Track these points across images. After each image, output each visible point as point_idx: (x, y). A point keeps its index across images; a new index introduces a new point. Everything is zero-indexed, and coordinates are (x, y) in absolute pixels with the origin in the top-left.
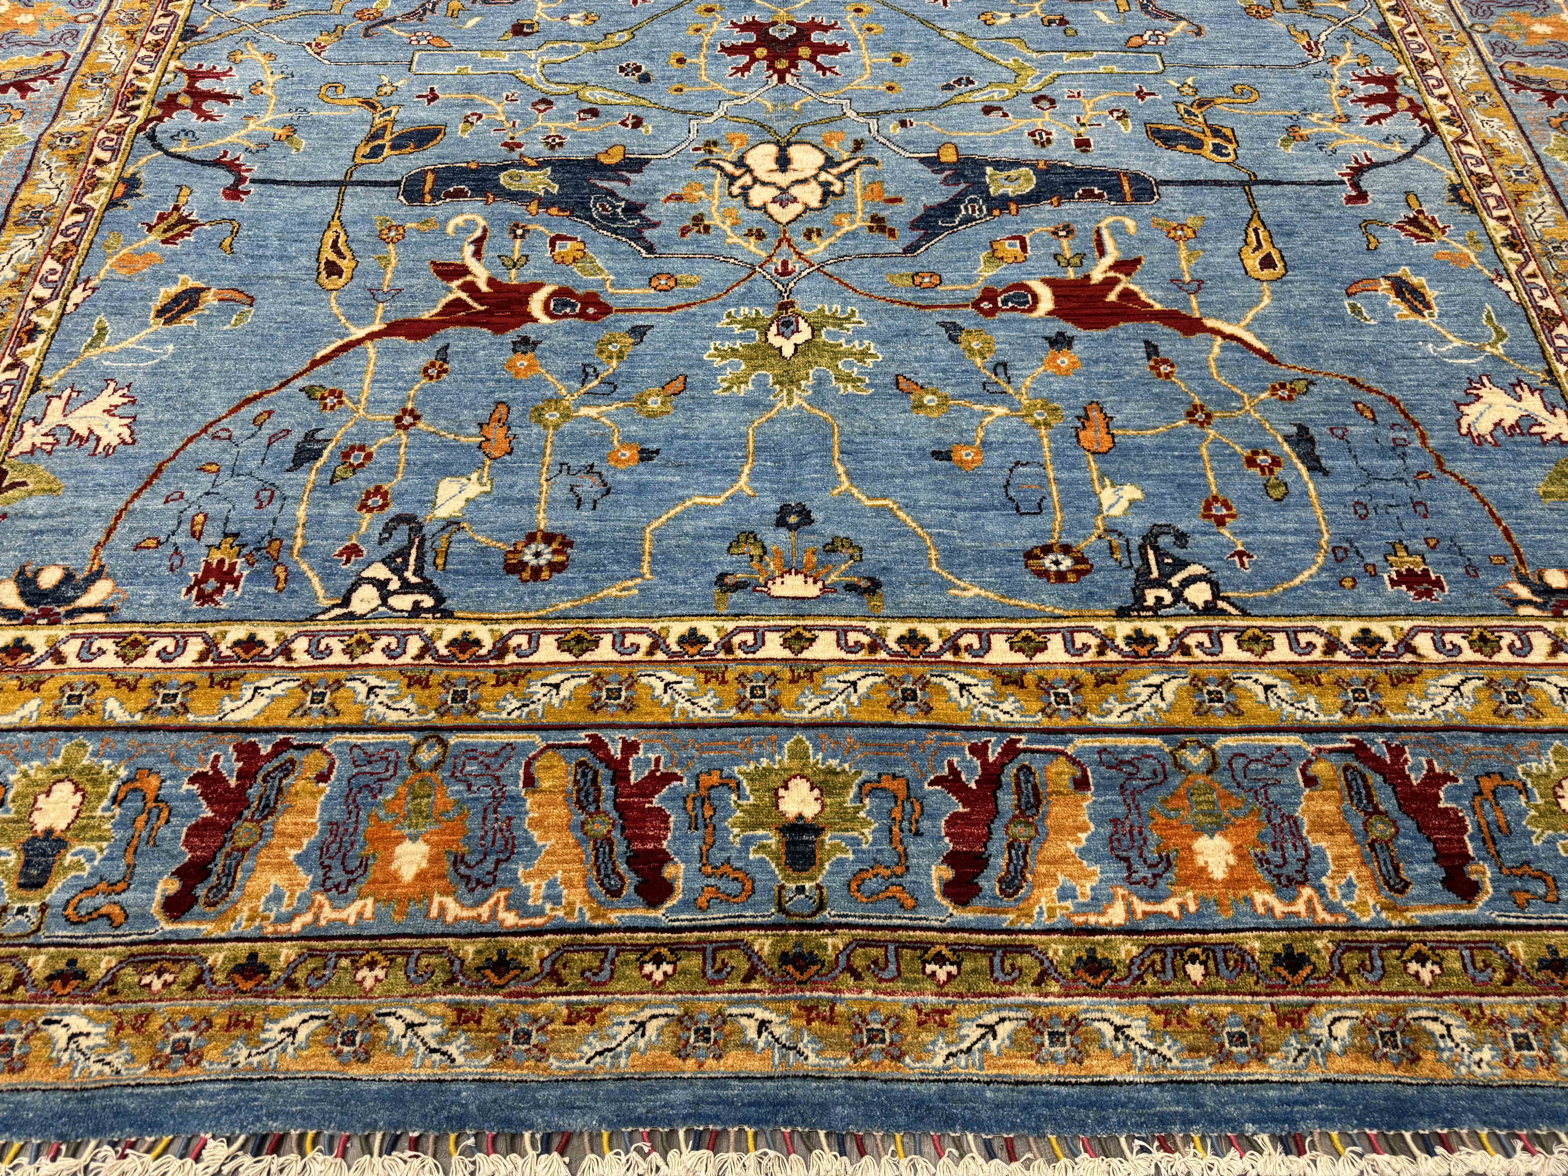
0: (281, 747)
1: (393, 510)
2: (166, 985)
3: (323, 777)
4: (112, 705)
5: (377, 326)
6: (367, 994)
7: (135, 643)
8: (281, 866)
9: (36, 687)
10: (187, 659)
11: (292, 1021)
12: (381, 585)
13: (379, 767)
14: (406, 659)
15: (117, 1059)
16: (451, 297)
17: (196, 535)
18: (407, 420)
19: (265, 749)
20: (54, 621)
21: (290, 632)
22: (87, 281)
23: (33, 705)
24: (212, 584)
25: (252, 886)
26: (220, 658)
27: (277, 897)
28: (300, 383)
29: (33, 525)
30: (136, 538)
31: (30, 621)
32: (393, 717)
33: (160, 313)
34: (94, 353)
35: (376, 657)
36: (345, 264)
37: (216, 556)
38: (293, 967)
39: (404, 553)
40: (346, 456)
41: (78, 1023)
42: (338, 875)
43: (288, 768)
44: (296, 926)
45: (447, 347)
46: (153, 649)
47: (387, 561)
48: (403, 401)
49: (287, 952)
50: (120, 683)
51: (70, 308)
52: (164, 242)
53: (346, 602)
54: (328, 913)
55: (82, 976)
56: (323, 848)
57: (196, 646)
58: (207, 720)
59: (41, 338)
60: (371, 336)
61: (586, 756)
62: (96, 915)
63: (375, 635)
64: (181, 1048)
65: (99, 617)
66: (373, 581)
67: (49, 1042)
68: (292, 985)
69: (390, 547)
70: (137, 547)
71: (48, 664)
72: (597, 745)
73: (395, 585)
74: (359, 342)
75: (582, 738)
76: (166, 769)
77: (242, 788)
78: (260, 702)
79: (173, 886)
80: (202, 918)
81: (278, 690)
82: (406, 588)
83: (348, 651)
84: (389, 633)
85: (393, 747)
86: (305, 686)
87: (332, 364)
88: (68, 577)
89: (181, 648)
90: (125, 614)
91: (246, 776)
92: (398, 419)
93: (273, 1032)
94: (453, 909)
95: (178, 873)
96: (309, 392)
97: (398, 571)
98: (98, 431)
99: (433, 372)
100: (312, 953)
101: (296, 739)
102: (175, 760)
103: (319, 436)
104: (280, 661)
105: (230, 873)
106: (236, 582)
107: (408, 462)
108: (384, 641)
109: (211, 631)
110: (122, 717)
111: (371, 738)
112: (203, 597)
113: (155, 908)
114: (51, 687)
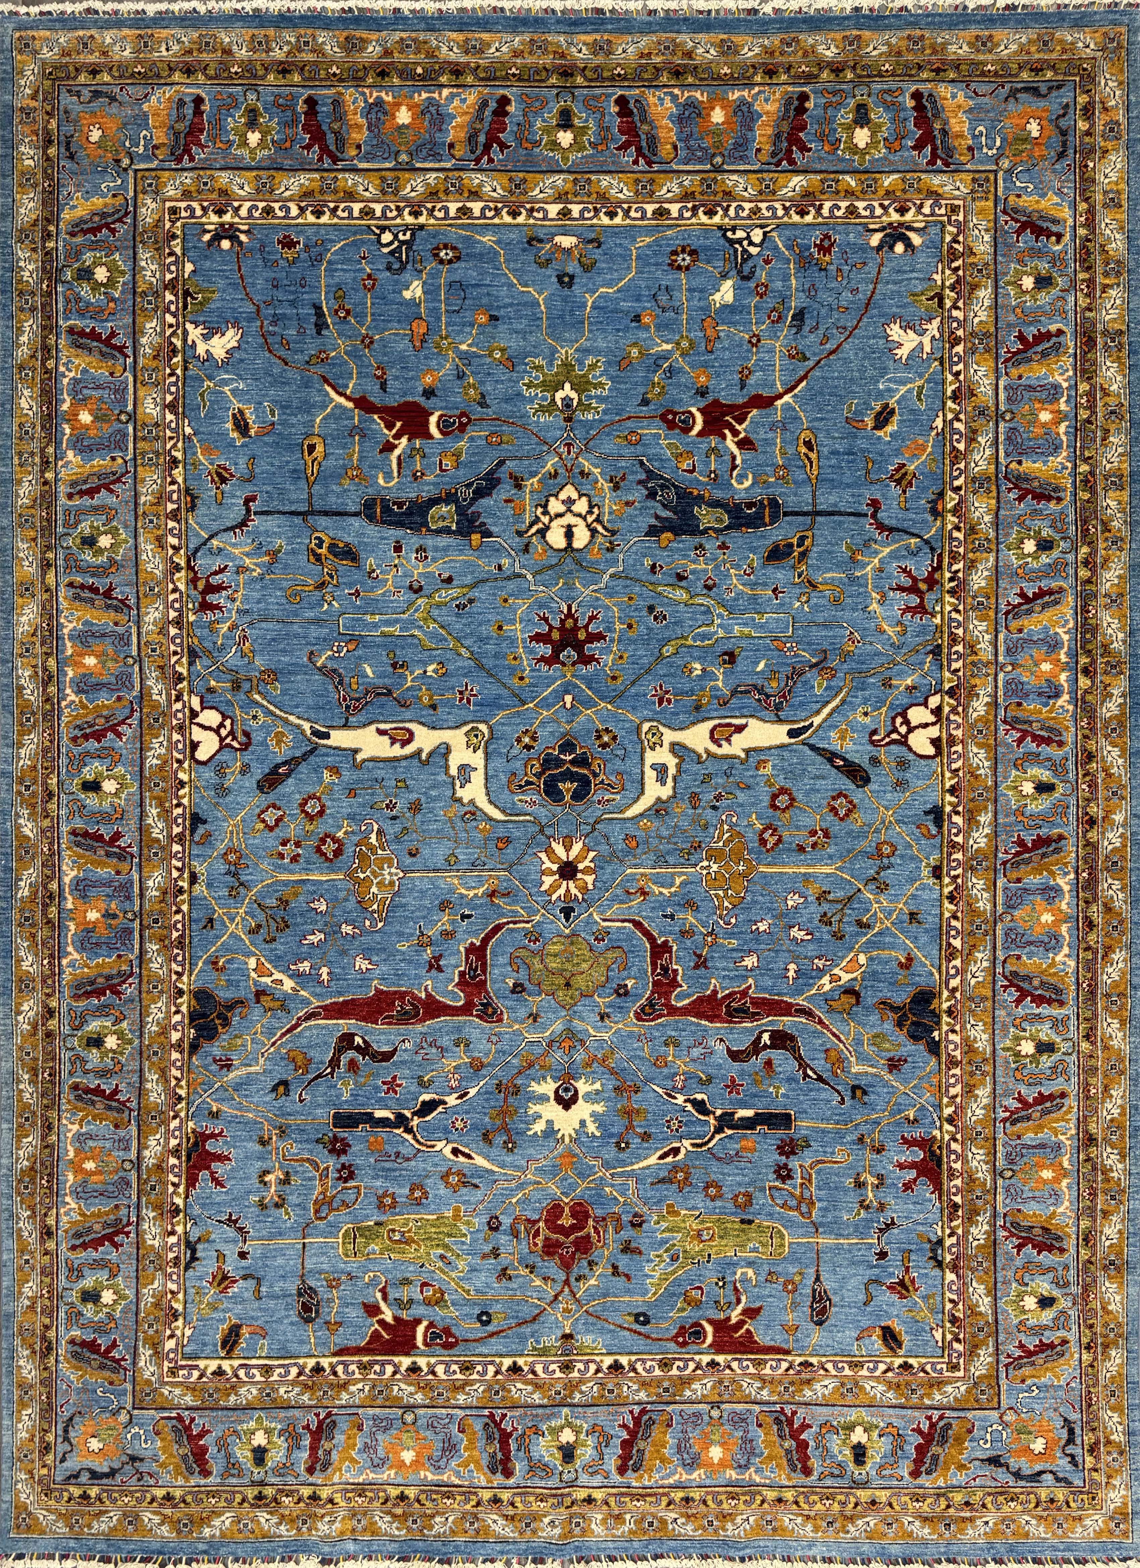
0: (778, 164)
1: (752, 285)
2: (800, 67)
3: (759, 150)
4: (853, 183)
5: (779, 403)
6: (725, 64)
7: (852, 213)
8: (767, 113)
9: (888, 193)
10: (827, 205)
11: (750, 54)
12: (751, 243)
13: (737, 154)
14: (734, 205)
15: (811, 41)
16: (744, 426)
17: (839, 270)
18: (754, 340)
19: (784, 162)
20: (890, 224)
21: (786, 219)
22: (938, 434)
23: (886, 184)
24: (826, 244)
25: (777, 105)
26: (813, 205)
27: (767, 100)
28: (811, 363)
29: (915, 275)
30: (867, 269)
31: (901, 224)
32: (735, 177)
33: (892, 412)
34: (920, 383)
35: (747, 206)
36: (804, 450)
37: (827, 258)
38: (755, 74)
39: (744, 260)
40: (780, 317)
41: (828, 53)
42: (745, 109)
43: (774, 154)
44: (757, 89)
45: (742, 388)
46: (843, 211)
47: (750, 256)
48: (757, 352)
49: (758, 79)
50: (853, 194)
51: (940, 414)
52: (904, 465)
53: (765, 234)
54: (746, 93)
55: (832, 71)
56: (752, 120)
57: (825, 212)
58: (812, 176)
59: (949, 393)
60: (780, 396)
61: (654, 158)
62: (834, 93)
63: (749, 217)
64: (789, 45)
65: (872, 227)
66: (755, 245)
67: (837, 47)
68: (753, 67)
69: (750, 263)
70: (865, 263)
71: (886, 203)
72: (649, 163)
73: (745, 243)
74: (787, 392)
75: (656, 167)
76: (823, 154)
77: (790, 145)
78: (791, 184)
79: (807, 105)
80: (793, 92)
81: (785, 191)
82: (740, 241)
83: (760, 209)
84: (743, 218)
85: (733, 163)
86: (774, 193)
87: (797, 377)
88: (891, 248)
89: (831, 211)
90: (860, 228)
91: (789, 152)
92: (759, 341)
93: (757, 50)
94: (698, 95)
95: (806, 110)
96: (806, 359)
97: (745, 251)
98: (901, 332)
99: (746, 372)
100: (748, 78)
101: (773, 168)
102: (820, 158)
103: (794, 330)
104: (788, 204)
105: (787, 111)
106: (816, 245)
107: (750, 313)
108: (745, 214)
109: (820, 220)
110: (847, 178)
111: (742, 168)
112: (827, 237)
113: (812, 96)
114: (881, 192)
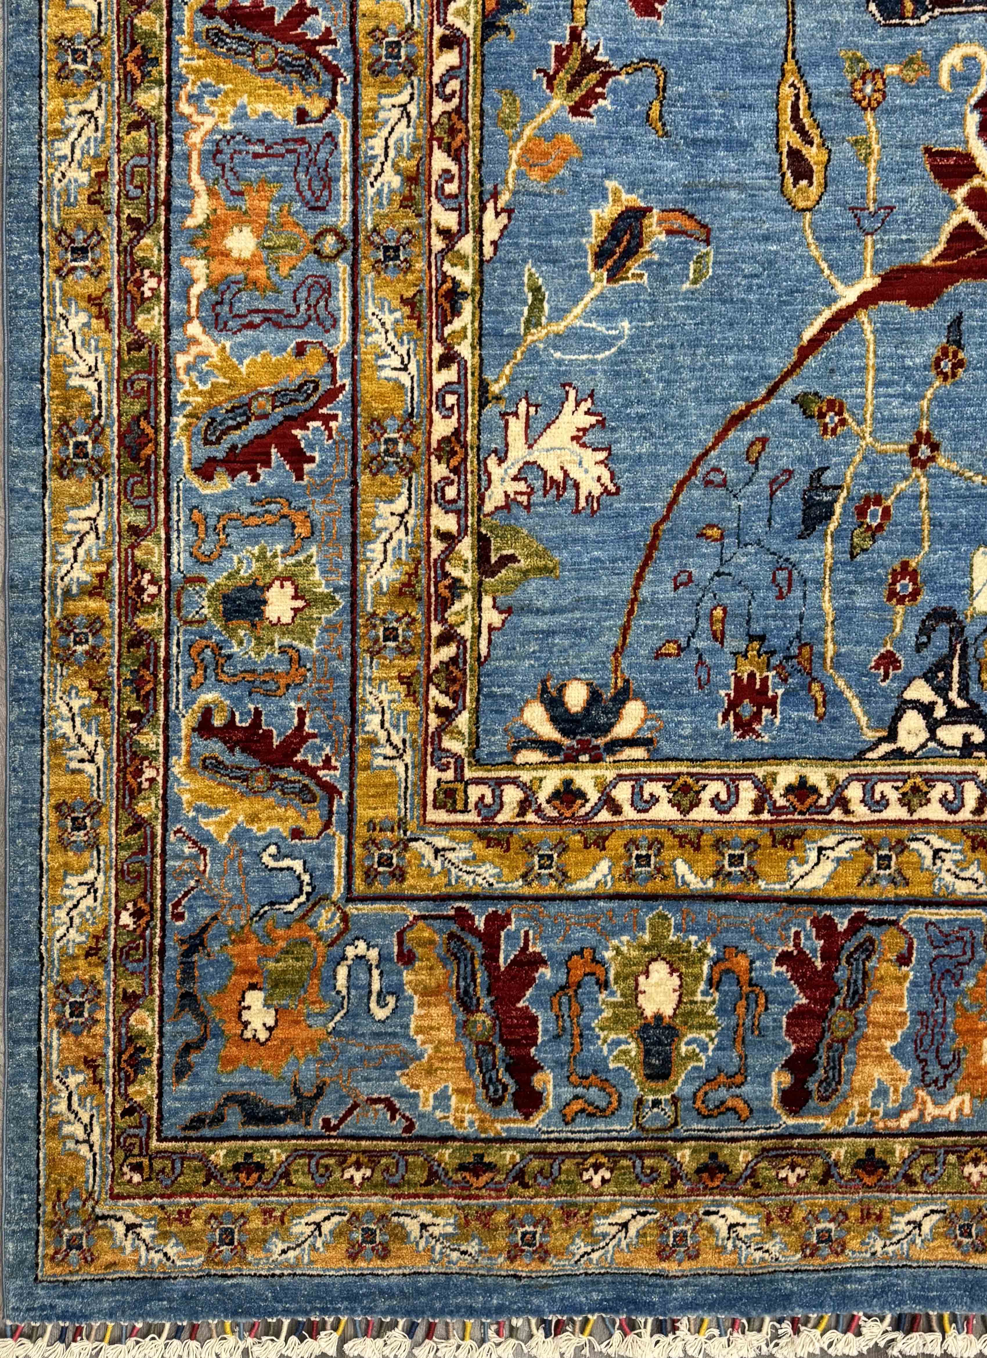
0: (858, 922)
1: (927, 600)
2: (800, 1179)
3: (903, 960)
4: (681, 867)
5: (869, 283)
6: (975, 1189)
7: (686, 789)
8: (880, 1059)
9: (600, 843)
10: (742, 812)
11: (916, 1214)
12: (926, 710)
13: (956, 948)
14: (965, 814)
15: (774, 1247)
16: (956, 220)
17: (718, 637)
18: (924, 451)
19: (843, 925)
20: (596, 760)
21: (842, 774)
22: (495, 195)
23: (604, 866)
24: (747, 708)
25: (858, 1080)
26: (776, 810)
27: (882, 1092)
28: (791, 388)
29: (542, 623)
30: (654, 640)
31: (571, 758)
32: (963, 888)
33: (601, 257)
34: (538, 334)
35: (935, 811)
36: (813, 154)
37: (745, 669)
38: (908, 1162)
39: (943, 665)
40: (862, 512)
41: (734, 1215)
42: (935, 1071)
43: (868, 948)
44: (904, 1122)
45: (958, 320)
46: (706, 796)
48: (917, 418)
49: (901, 1149)
50: (682, 840)
51: (488, 251)
52: (575, 110)
53: (892, 736)
54: (932, 1110)
55: (725, 1169)
56: (918, 1041)
57: (748, 792)
58: (778, 888)
59: (467, 307)
60: (866, 300)
62: (722, 1109)
63: (930, 780)
64: (825, 1237)
65: (639, 753)
66: (917, 705)
67: (712, 1230)
68: (910, 1181)
69: (930, 656)
70: (658, 655)
71: (604, 816)
73: (940, 712)
74: (850, 311)
76: (752, 948)
77: (828, 971)
78: (827, 867)
79: (786, 1079)
80: (819, 1113)
81: (842, 851)
82: (954, 716)
83: (904, 801)
84: (944, 777)
85: (966, 925)
86: (870, 845)
87: (822, 353)
88: (594, 697)
89: (734, 794)
90: (667, 748)
91: (829, 955)
92: (913, 450)
93: (901, 1224)
95: (789, 1065)
96: (802, 401)
97: (942, 690)
98: (575, 473)
99: (947, 366)
100: (924, 1150)
101: (872, 913)
102: (758, 936)
103: (828, 478)
104: (837, 814)
105: (834, 1065)
106: (772, 704)
107: (934, 523)
108: (941, 788)
109: (760, 772)
110: (695, 883)
111: (945, 913)
112: (744, 726)
113: (774, 1102)
114: (615, 843)
